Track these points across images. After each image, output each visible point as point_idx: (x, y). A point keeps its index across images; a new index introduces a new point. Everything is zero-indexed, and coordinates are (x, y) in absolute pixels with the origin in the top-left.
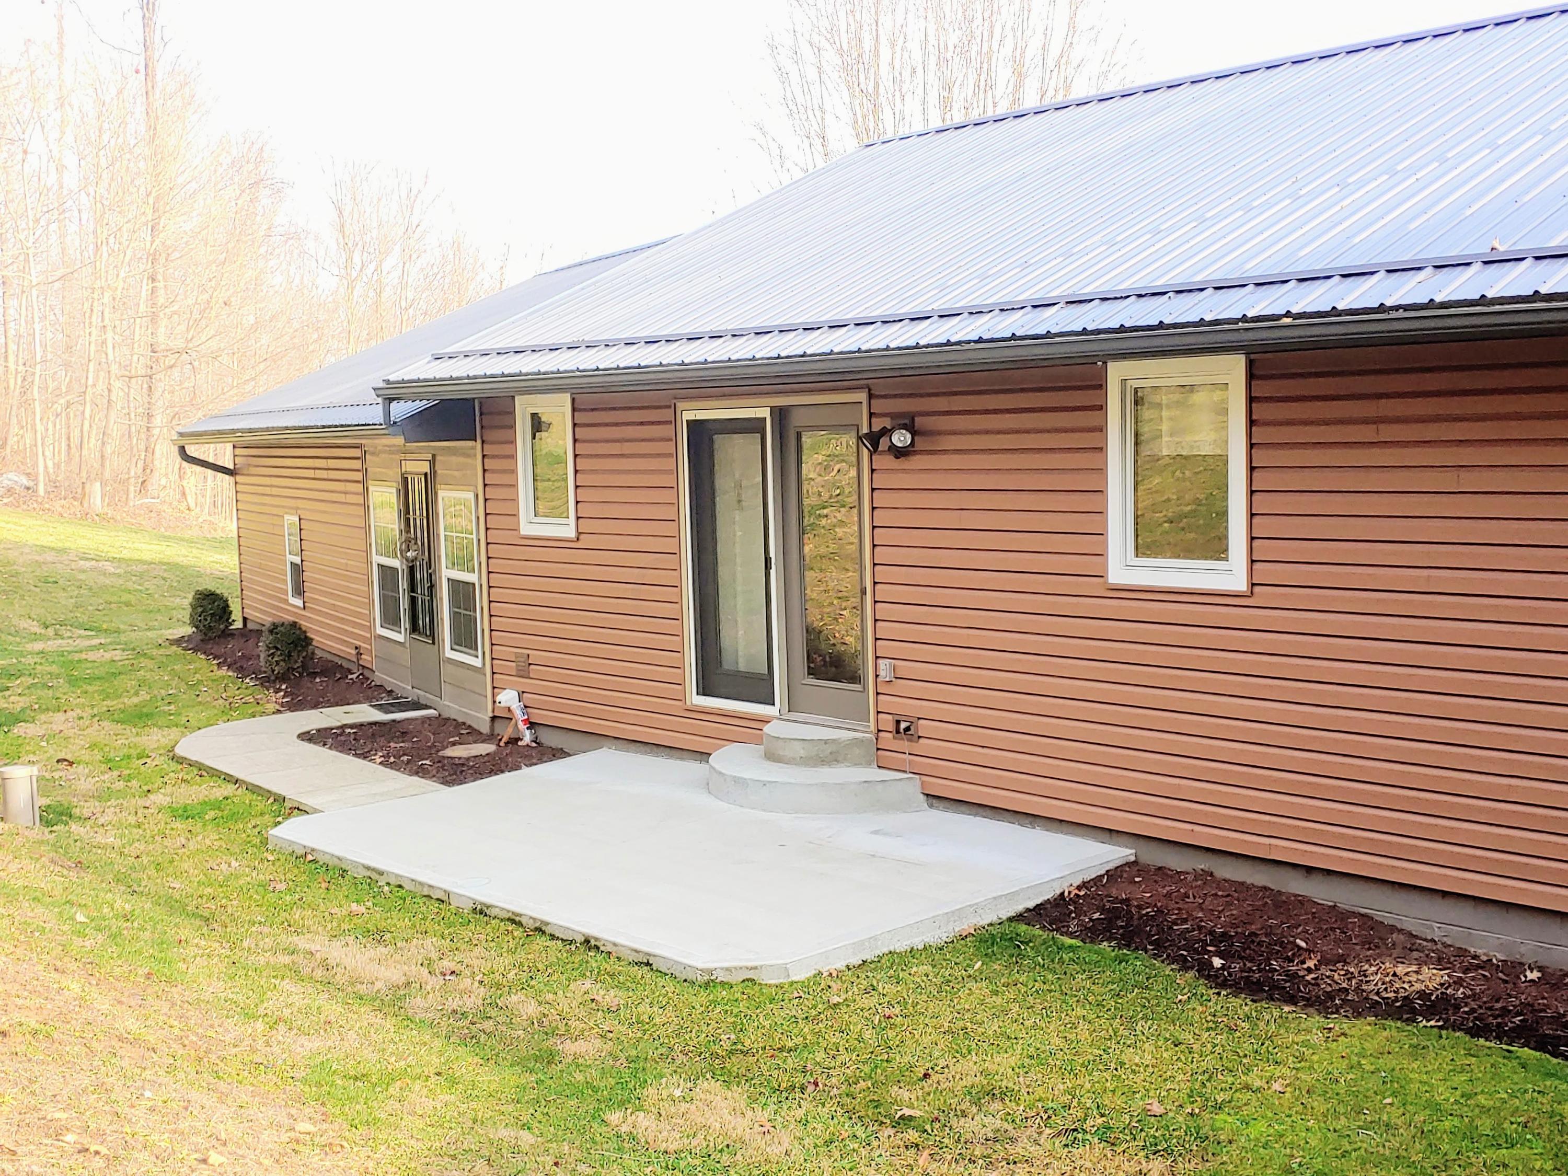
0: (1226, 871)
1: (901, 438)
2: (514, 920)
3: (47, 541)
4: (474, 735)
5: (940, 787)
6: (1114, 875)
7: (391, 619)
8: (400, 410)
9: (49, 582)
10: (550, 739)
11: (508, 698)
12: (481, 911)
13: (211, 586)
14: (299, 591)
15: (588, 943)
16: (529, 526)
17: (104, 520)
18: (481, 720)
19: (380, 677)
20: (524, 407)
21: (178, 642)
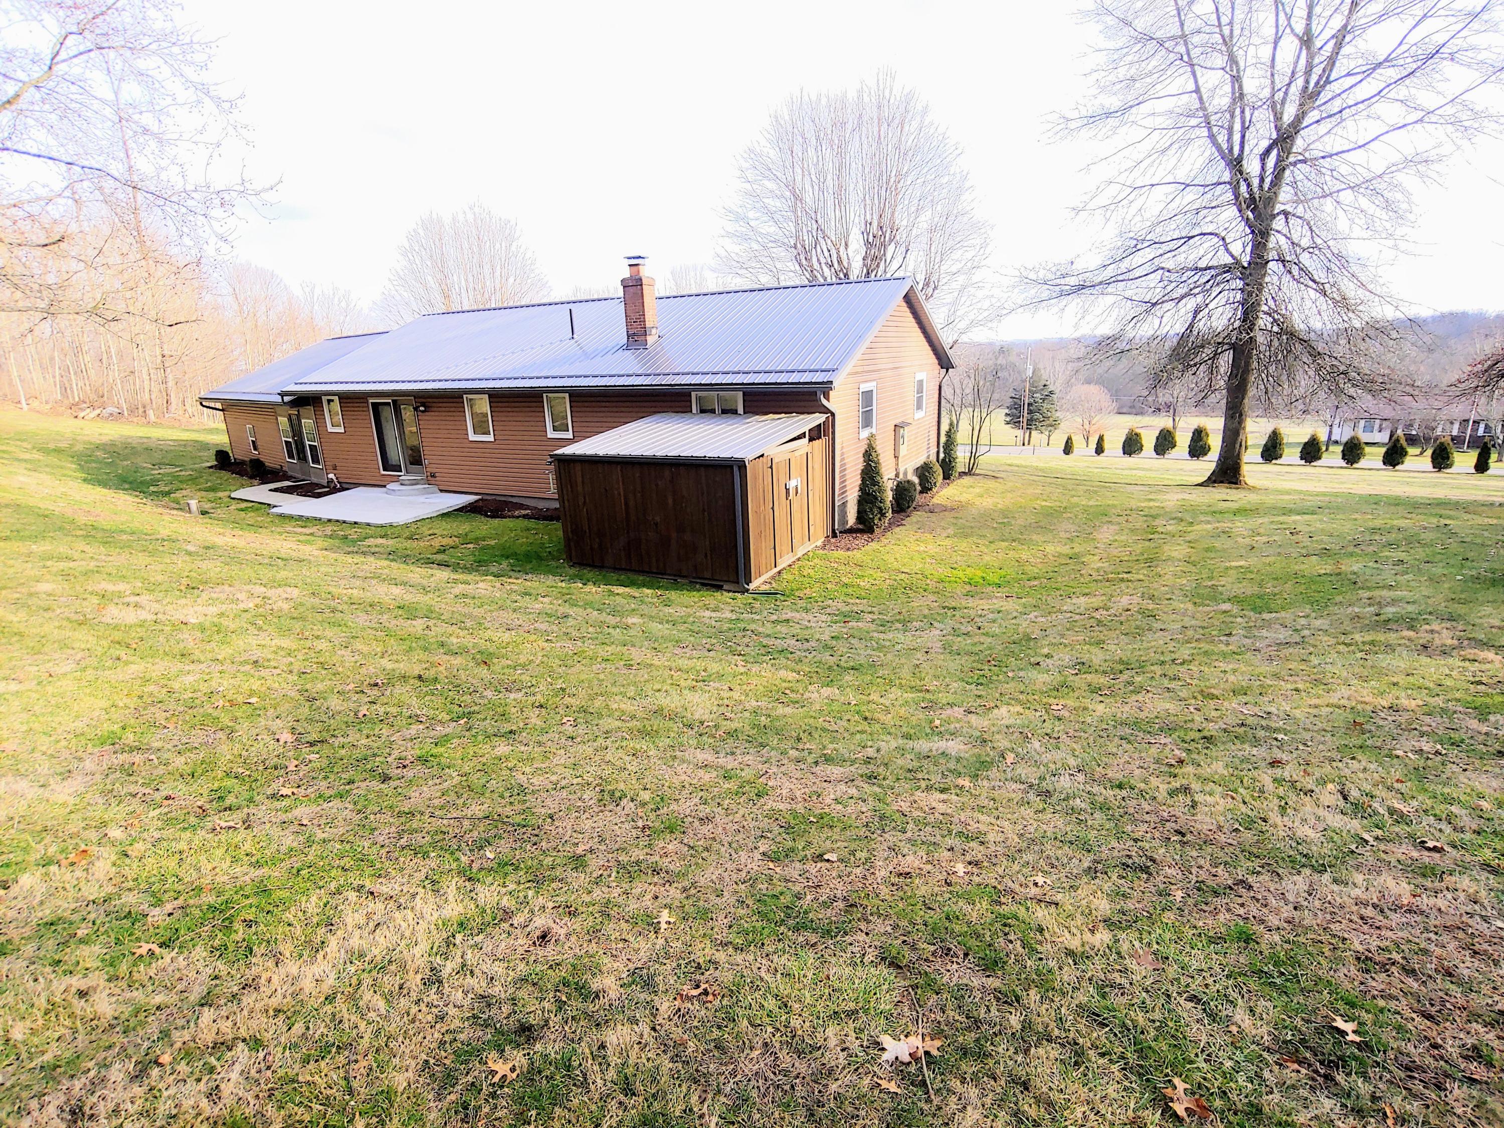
0: (498, 498)
1: (422, 408)
2: (338, 521)
3: (141, 434)
4: (324, 487)
5: (442, 488)
6: (476, 501)
7: (291, 456)
8: (286, 399)
9: (148, 450)
10: (345, 486)
11: (331, 476)
12: (329, 520)
13: (220, 448)
14: (255, 449)
15: (356, 523)
16: (330, 429)
17: (156, 425)
18: (325, 482)
19: (290, 473)
20: (324, 399)
21: (211, 467)
